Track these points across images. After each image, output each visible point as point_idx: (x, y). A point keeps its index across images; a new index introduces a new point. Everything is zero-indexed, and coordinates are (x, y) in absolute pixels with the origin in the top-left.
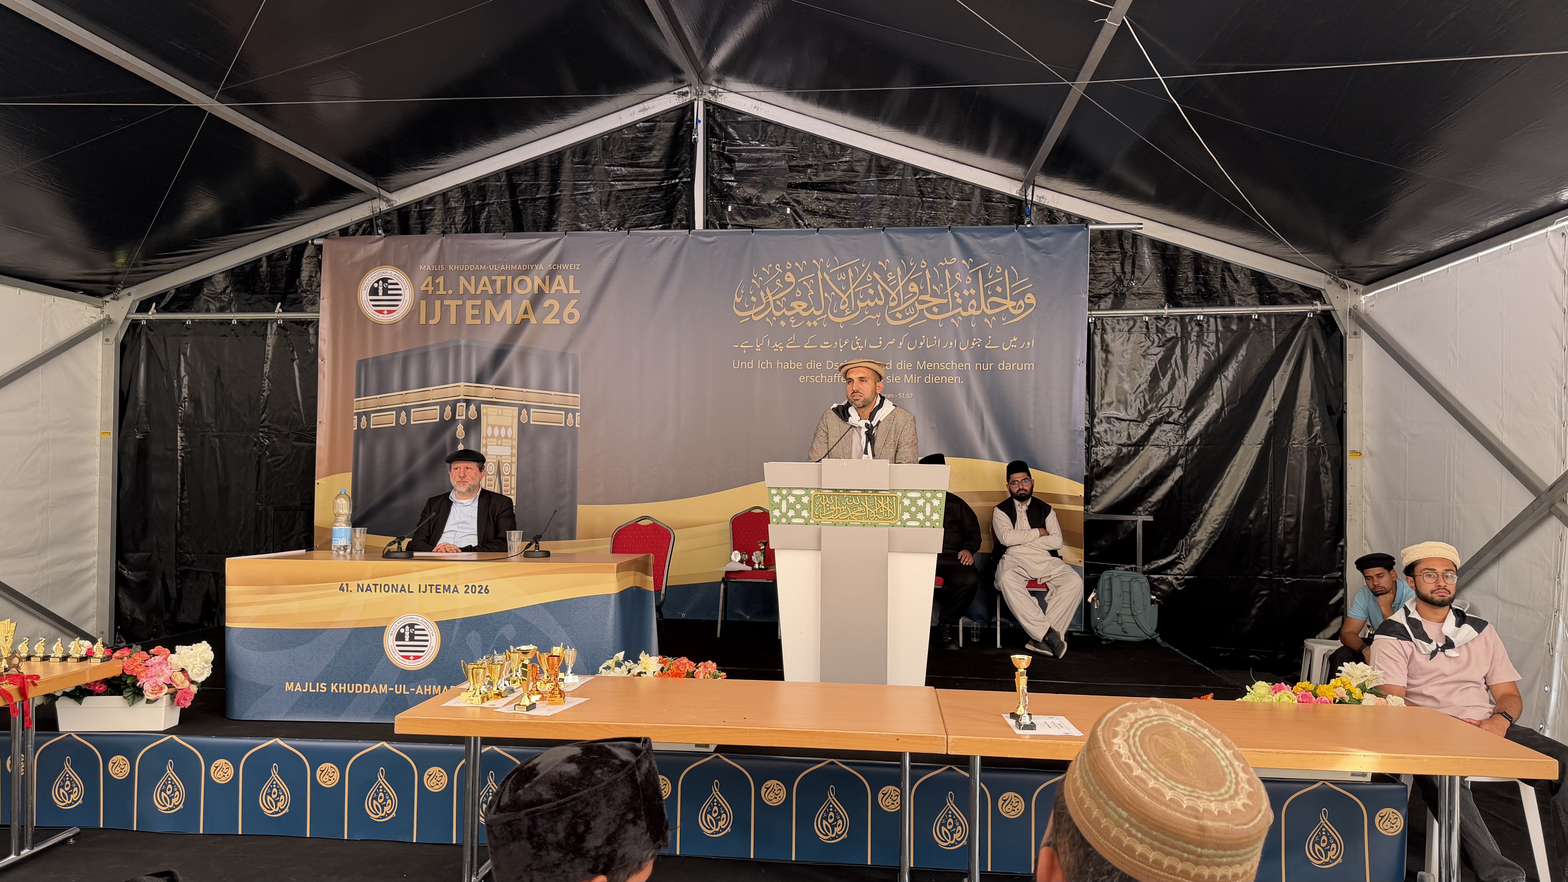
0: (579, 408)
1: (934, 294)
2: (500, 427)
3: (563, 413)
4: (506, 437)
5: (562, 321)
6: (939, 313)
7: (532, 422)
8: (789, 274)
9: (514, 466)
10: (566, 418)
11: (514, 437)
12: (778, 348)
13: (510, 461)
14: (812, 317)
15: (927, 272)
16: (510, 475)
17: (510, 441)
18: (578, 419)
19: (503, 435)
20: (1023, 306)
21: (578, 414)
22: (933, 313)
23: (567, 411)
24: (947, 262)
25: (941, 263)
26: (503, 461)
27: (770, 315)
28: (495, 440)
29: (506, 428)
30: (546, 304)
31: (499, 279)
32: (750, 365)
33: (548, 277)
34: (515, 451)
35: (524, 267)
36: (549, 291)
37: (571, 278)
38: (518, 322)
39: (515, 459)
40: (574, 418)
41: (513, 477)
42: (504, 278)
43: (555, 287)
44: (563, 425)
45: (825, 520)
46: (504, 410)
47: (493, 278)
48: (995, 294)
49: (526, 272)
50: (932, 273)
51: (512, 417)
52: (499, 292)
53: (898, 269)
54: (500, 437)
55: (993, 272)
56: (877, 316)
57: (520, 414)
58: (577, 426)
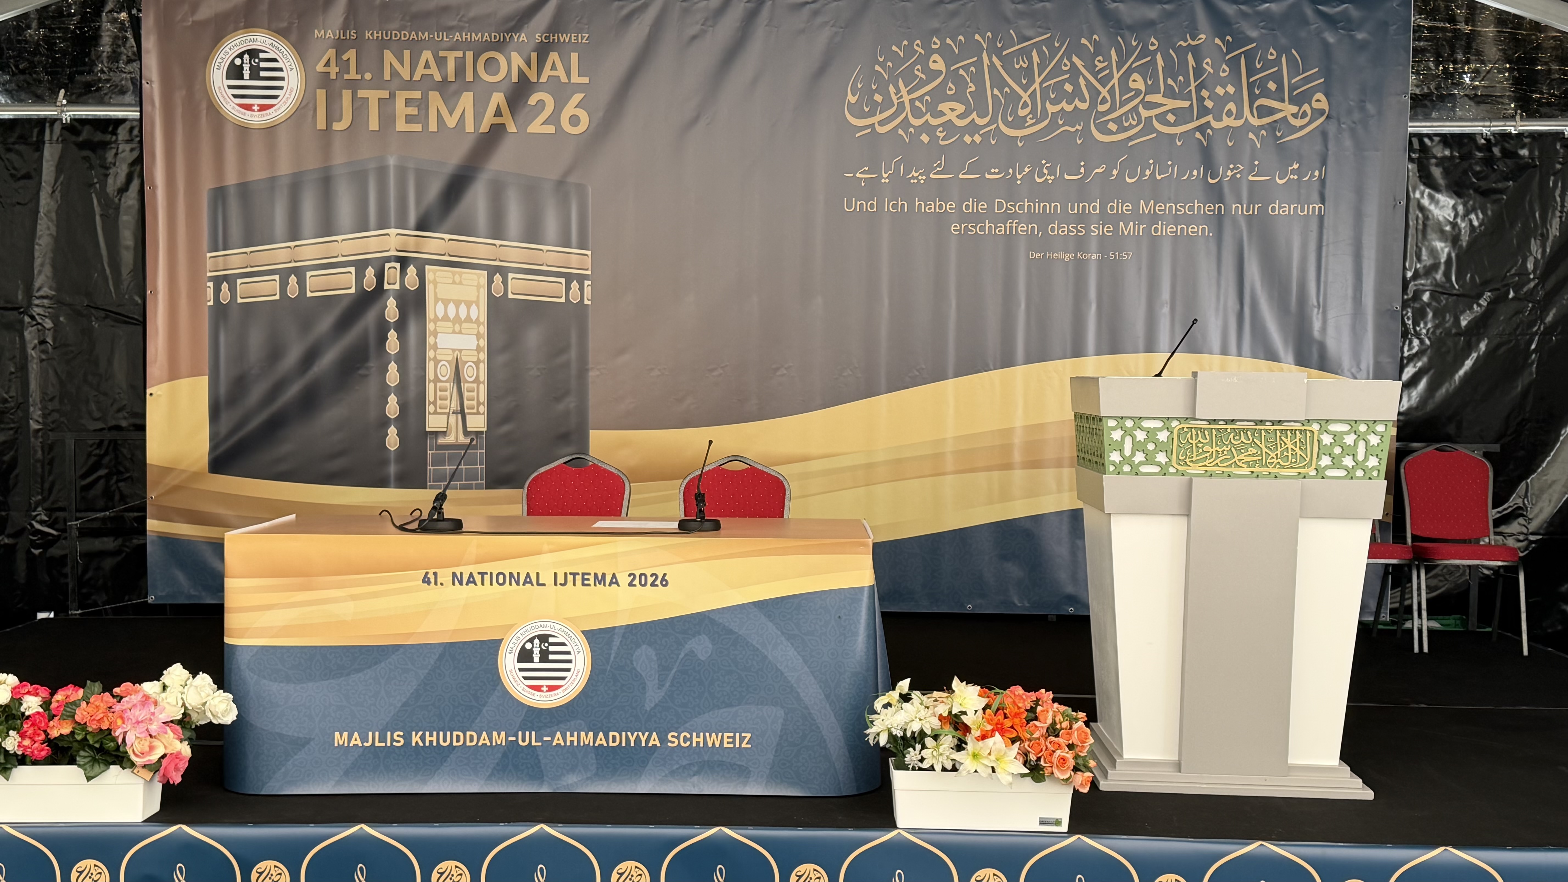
0: (589, 272)
1: (1170, 93)
2: (458, 303)
3: (563, 280)
4: (468, 319)
5: (559, 127)
6: (1174, 124)
7: (510, 296)
8: (936, 57)
9: (483, 367)
10: (568, 288)
11: (482, 320)
12: (917, 178)
13: (475, 359)
14: (973, 128)
15: (1159, 57)
16: (477, 381)
17: (475, 326)
18: (587, 291)
19: (463, 315)
20: (1309, 112)
21: (587, 283)
22: (1168, 124)
23: (569, 278)
24: (1190, 41)
25: (1182, 43)
26: (464, 358)
27: (905, 123)
28: (450, 324)
29: (469, 304)
30: (533, 100)
31: (452, 57)
32: (872, 206)
33: (534, 56)
34: (483, 343)
35: (495, 36)
36: (538, 78)
37: (574, 56)
38: (484, 128)
39: (483, 356)
40: (581, 289)
41: (482, 386)
42: (460, 54)
43: (547, 72)
44: (563, 300)
45: (1193, 469)
46: (464, 276)
47: (442, 54)
48: (1266, 94)
49: (499, 46)
50: (1167, 58)
51: (478, 287)
52: (451, 77)
53: (1113, 52)
54: (457, 319)
55: (1263, 59)
56: (1078, 127)
57: (490, 282)
58: (586, 302)
